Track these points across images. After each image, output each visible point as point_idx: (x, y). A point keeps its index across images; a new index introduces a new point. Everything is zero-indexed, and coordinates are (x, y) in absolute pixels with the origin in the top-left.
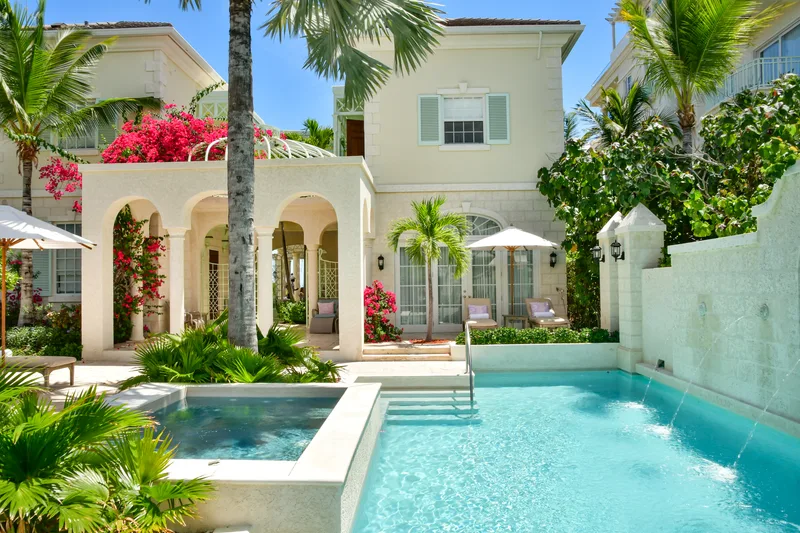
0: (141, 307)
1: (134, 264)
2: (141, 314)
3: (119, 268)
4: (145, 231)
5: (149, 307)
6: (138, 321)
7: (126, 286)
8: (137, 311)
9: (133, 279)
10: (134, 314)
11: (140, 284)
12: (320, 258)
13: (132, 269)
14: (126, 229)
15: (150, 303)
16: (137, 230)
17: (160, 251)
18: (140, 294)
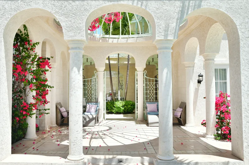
0: (35, 111)
1: (30, 77)
2: (34, 116)
3: (17, 79)
4: (38, 51)
5: (40, 110)
6: (32, 122)
7: (22, 95)
8: (30, 115)
9: (28, 89)
10: (29, 117)
11: (34, 93)
12: (145, 76)
13: (28, 81)
14: (24, 48)
15: (41, 107)
16: (32, 49)
17: (47, 68)
18: (34, 101)
